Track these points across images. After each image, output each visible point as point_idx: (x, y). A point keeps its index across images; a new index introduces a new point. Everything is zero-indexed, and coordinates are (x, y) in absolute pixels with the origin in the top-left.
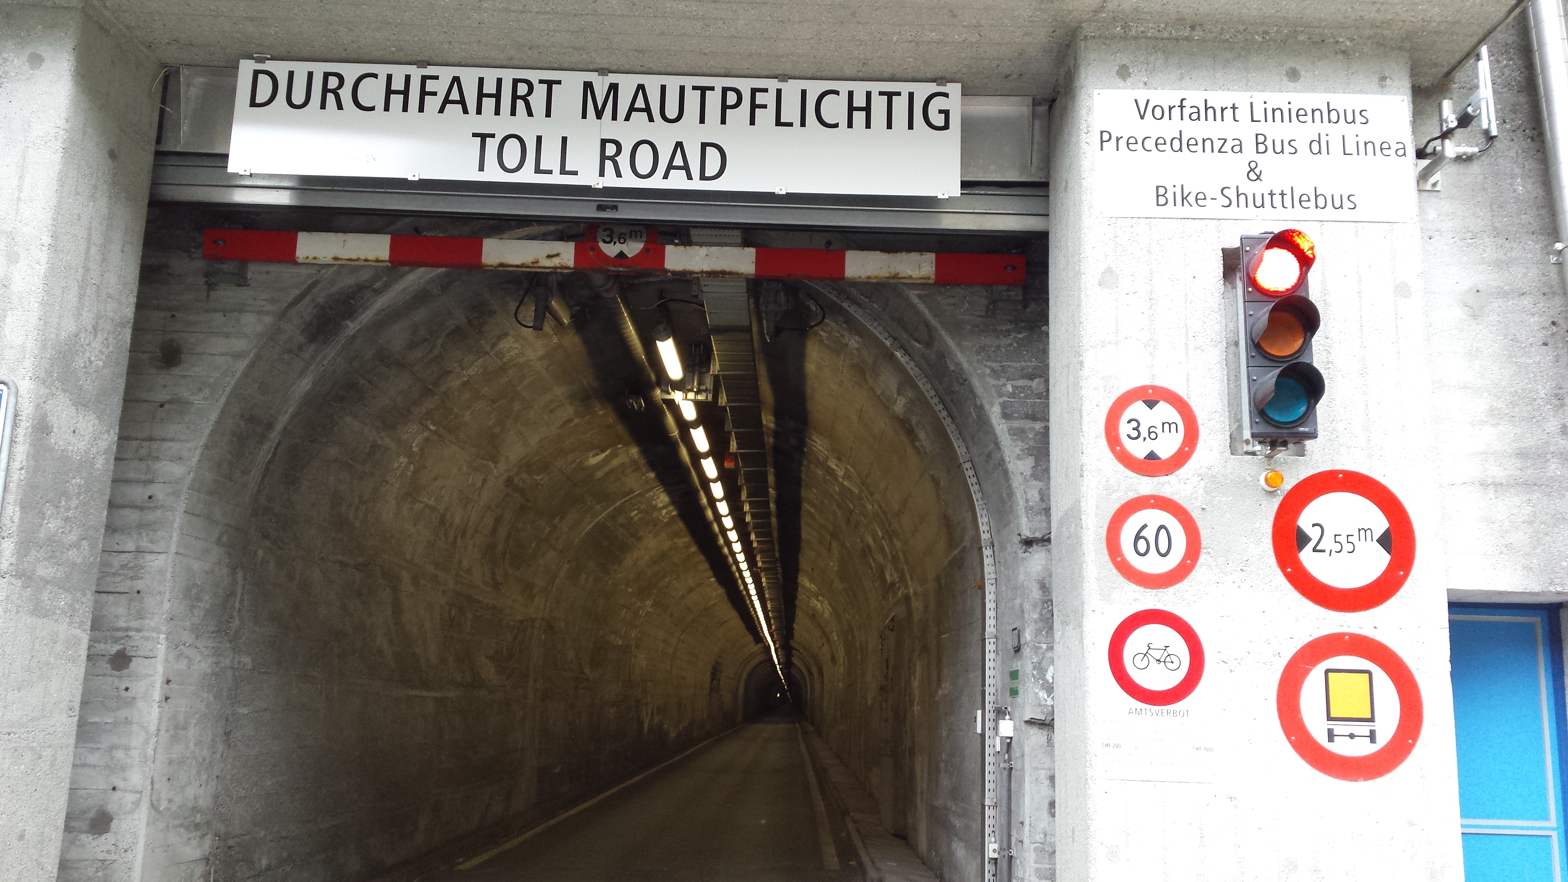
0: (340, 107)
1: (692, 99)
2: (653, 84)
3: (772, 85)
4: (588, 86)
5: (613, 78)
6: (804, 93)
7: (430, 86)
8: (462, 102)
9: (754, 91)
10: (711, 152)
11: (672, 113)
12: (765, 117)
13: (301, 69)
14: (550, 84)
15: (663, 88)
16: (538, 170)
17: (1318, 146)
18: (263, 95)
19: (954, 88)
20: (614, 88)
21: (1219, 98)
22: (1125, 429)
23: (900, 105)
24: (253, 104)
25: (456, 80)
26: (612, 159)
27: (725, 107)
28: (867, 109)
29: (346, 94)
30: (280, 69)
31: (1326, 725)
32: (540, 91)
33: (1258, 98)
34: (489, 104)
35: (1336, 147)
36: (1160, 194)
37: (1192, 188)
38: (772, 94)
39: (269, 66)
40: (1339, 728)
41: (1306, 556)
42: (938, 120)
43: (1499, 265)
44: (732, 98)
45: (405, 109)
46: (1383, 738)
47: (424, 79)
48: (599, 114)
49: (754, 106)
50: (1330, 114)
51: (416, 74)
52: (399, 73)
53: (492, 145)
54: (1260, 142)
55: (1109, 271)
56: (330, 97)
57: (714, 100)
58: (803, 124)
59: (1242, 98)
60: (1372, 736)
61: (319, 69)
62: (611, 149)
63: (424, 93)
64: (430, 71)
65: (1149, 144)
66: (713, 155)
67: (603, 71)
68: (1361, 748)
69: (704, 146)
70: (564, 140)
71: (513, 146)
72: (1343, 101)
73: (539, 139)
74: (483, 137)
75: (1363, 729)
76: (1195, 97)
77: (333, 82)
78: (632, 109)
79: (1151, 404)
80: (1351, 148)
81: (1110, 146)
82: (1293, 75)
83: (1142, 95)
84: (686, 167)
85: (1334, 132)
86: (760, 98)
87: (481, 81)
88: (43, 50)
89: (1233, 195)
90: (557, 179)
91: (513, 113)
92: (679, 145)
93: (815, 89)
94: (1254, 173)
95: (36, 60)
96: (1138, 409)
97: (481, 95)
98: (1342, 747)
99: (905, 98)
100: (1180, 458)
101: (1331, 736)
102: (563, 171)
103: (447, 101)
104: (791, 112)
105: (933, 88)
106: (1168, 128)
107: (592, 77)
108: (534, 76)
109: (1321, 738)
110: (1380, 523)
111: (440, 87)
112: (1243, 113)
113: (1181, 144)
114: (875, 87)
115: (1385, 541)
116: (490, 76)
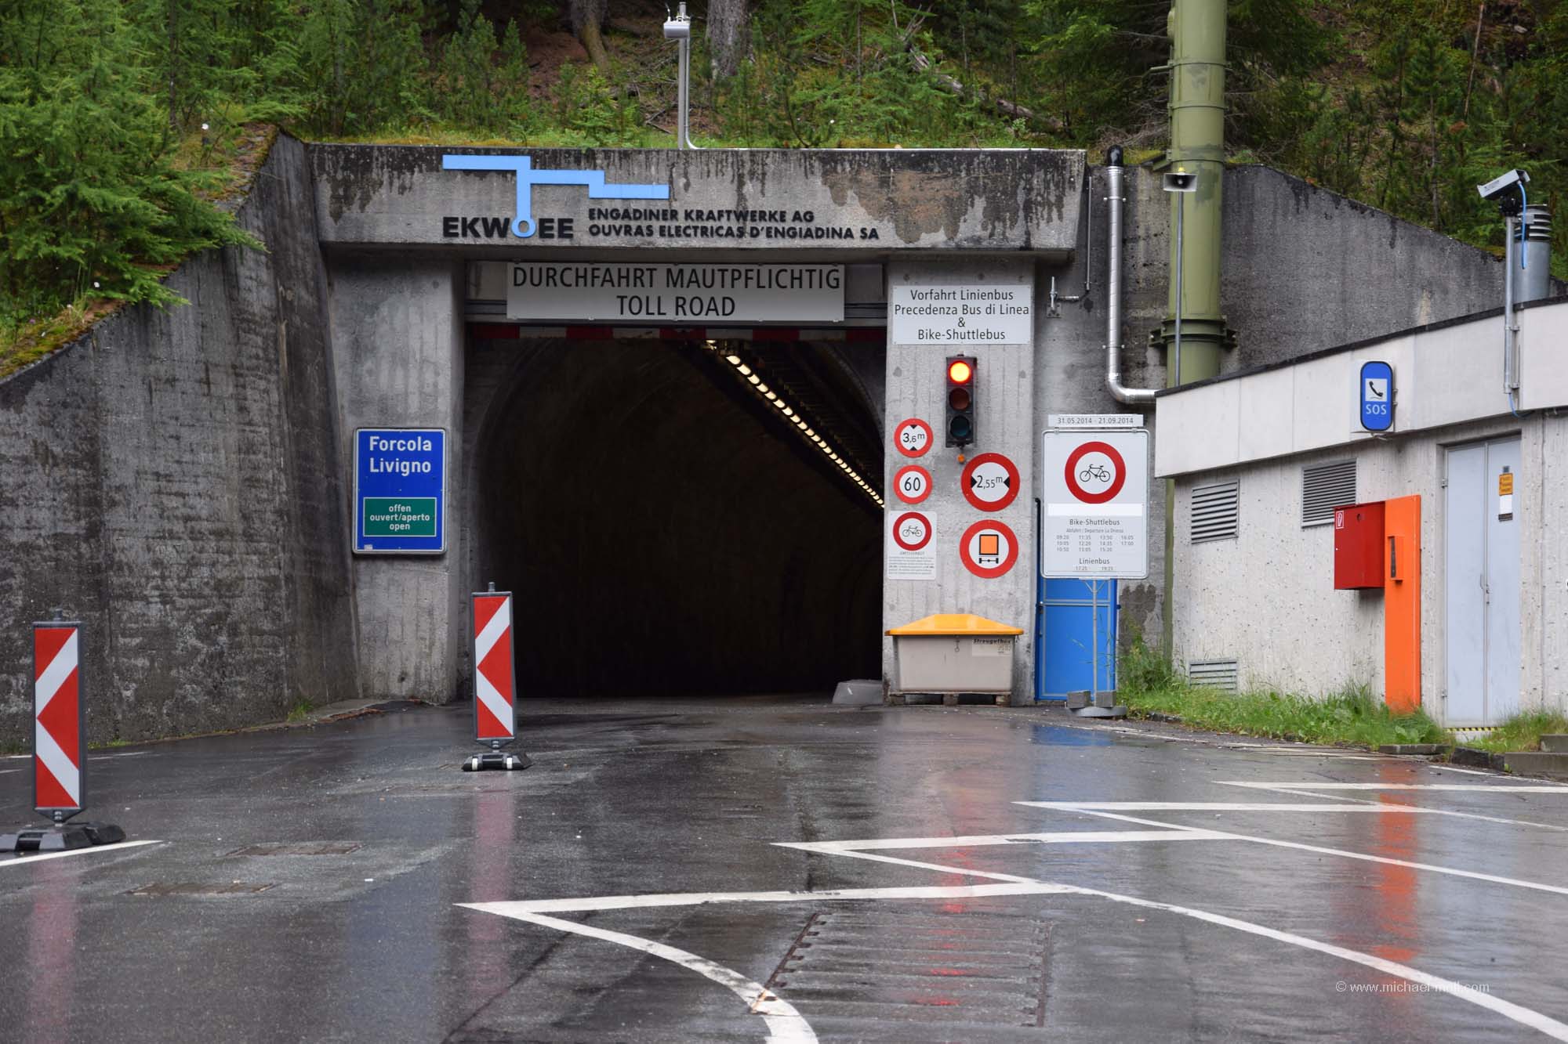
0: (555, 285)
1: (718, 275)
2: (699, 268)
3: (755, 267)
4: (669, 271)
5: (681, 266)
6: (770, 271)
7: (597, 273)
8: (611, 281)
9: (747, 271)
10: (728, 302)
11: (708, 283)
12: (752, 283)
13: (536, 266)
14: (651, 270)
15: (704, 271)
16: (648, 313)
17: (990, 310)
18: (520, 280)
19: (841, 268)
20: (681, 271)
21: (947, 289)
22: (903, 437)
23: (816, 275)
24: (516, 285)
25: (608, 270)
26: (682, 306)
27: (733, 279)
28: (800, 278)
29: (558, 278)
30: (526, 266)
31: (978, 556)
32: (647, 273)
33: (965, 288)
34: (624, 281)
35: (998, 311)
36: (921, 334)
37: (934, 331)
38: (755, 273)
39: (522, 265)
40: (984, 558)
41: (975, 489)
42: (833, 283)
43: (1084, 353)
44: (736, 275)
45: (585, 285)
46: (1001, 561)
47: (593, 269)
48: (675, 285)
49: (747, 278)
50: (996, 295)
51: (589, 267)
52: (581, 267)
53: (626, 302)
54: (965, 308)
55: (898, 369)
56: (551, 281)
57: (728, 275)
58: (770, 286)
59: (957, 289)
60: (997, 561)
61: (545, 266)
62: (681, 302)
63: (594, 277)
64: (596, 266)
65: (917, 311)
66: (728, 304)
67: (676, 264)
68: (992, 565)
69: (724, 299)
70: (659, 298)
71: (635, 302)
72: (1002, 289)
73: (648, 298)
74: (622, 298)
75: (993, 558)
76: (937, 289)
77: (551, 273)
78: (690, 281)
79: (914, 427)
80: (1004, 311)
81: (899, 312)
82: (981, 277)
83: (914, 288)
84: (716, 310)
85: (997, 303)
86: (750, 274)
87: (619, 270)
88: (439, 280)
89: (951, 333)
90: (656, 317)
91: (635, 285)
92: (712, 299)
93: (775, 269)
94: (961, 323)
95: (436, 285)
96: (908, 429)
97: (620, 277)
98: (985, 565)
99: (818, 272)
100: (925, 449)
101: (981, 561)
102: (659, 313)
103: (604, 280)
104: (764, 281)
105: (831, 267)
106: (925, 304)
107: (671, 266)
108: (644, 266)
109: (976, 562)
110: (1005, 475)
111: (600, 273)
112: (958, 296)
113: (931, 310)
114: (804, 267)
115: (1007, 482)
116: (624, 267)
